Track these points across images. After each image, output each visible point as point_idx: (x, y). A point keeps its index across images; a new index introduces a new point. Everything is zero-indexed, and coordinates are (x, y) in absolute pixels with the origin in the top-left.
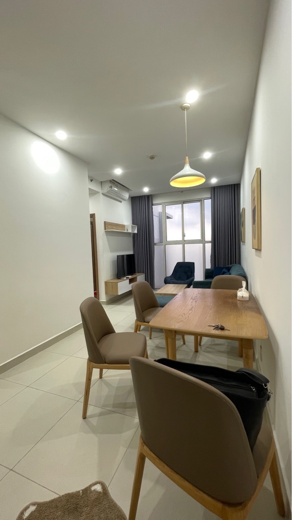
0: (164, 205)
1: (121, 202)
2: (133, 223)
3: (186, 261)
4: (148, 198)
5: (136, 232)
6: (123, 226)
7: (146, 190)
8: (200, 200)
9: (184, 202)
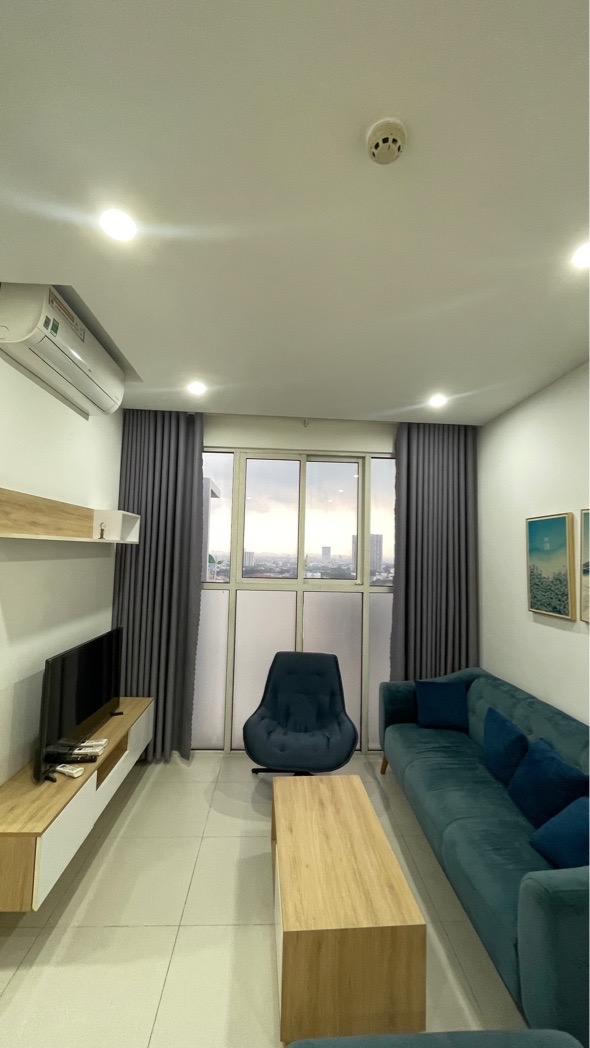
0: (245, 456)
1: (85, 415)
2: (124, 504)
3: (308, 649)
4: (188, 425)
5: (133, 538)
6: (85, 515)
7: (196, 390)
8: (361, 459)
9: (311, 457)
